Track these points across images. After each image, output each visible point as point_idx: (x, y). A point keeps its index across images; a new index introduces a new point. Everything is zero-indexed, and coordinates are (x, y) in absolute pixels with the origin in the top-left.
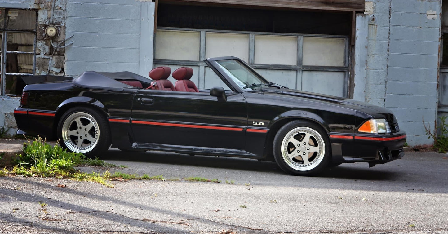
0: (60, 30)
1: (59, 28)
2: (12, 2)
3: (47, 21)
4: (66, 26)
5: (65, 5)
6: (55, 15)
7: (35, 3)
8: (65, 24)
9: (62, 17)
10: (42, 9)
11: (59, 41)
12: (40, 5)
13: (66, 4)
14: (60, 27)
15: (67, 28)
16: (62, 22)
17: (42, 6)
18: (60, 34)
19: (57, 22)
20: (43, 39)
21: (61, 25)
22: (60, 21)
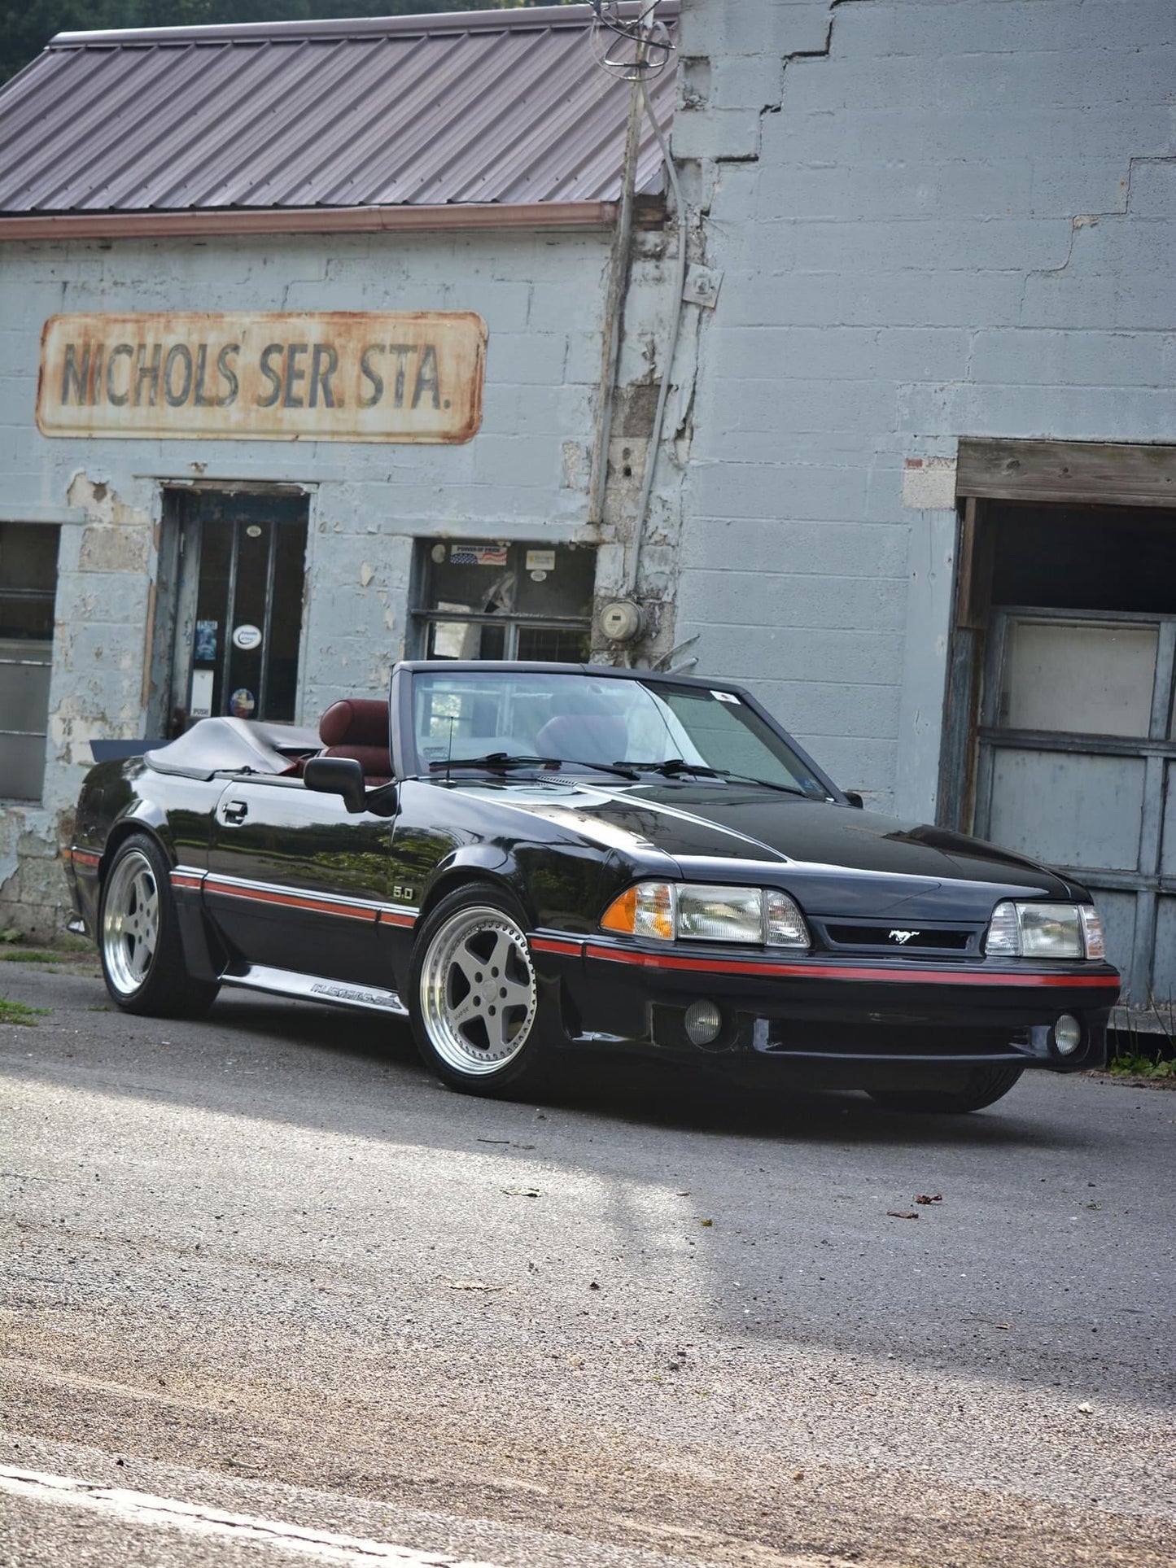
0: (659, 617)
1: (657, 608)
2: (522, 521)
3: (622, 586)
4: (677, 603)
5: (677, 527)
6: (646, 562)
7: (588, 523)
8: (675, 594)
9: (667, 569)
10: (608, 543)
11: (656, 657)
12: (602, 529)
13: (681, 524)
14: (662, 606)
15: (680, 611)
16: (666, 588)
17: (608, 532)
18: (658, 632)
19: (652, 590)
20: (609, 649)
21: (663, 600)
22: (661, 584)
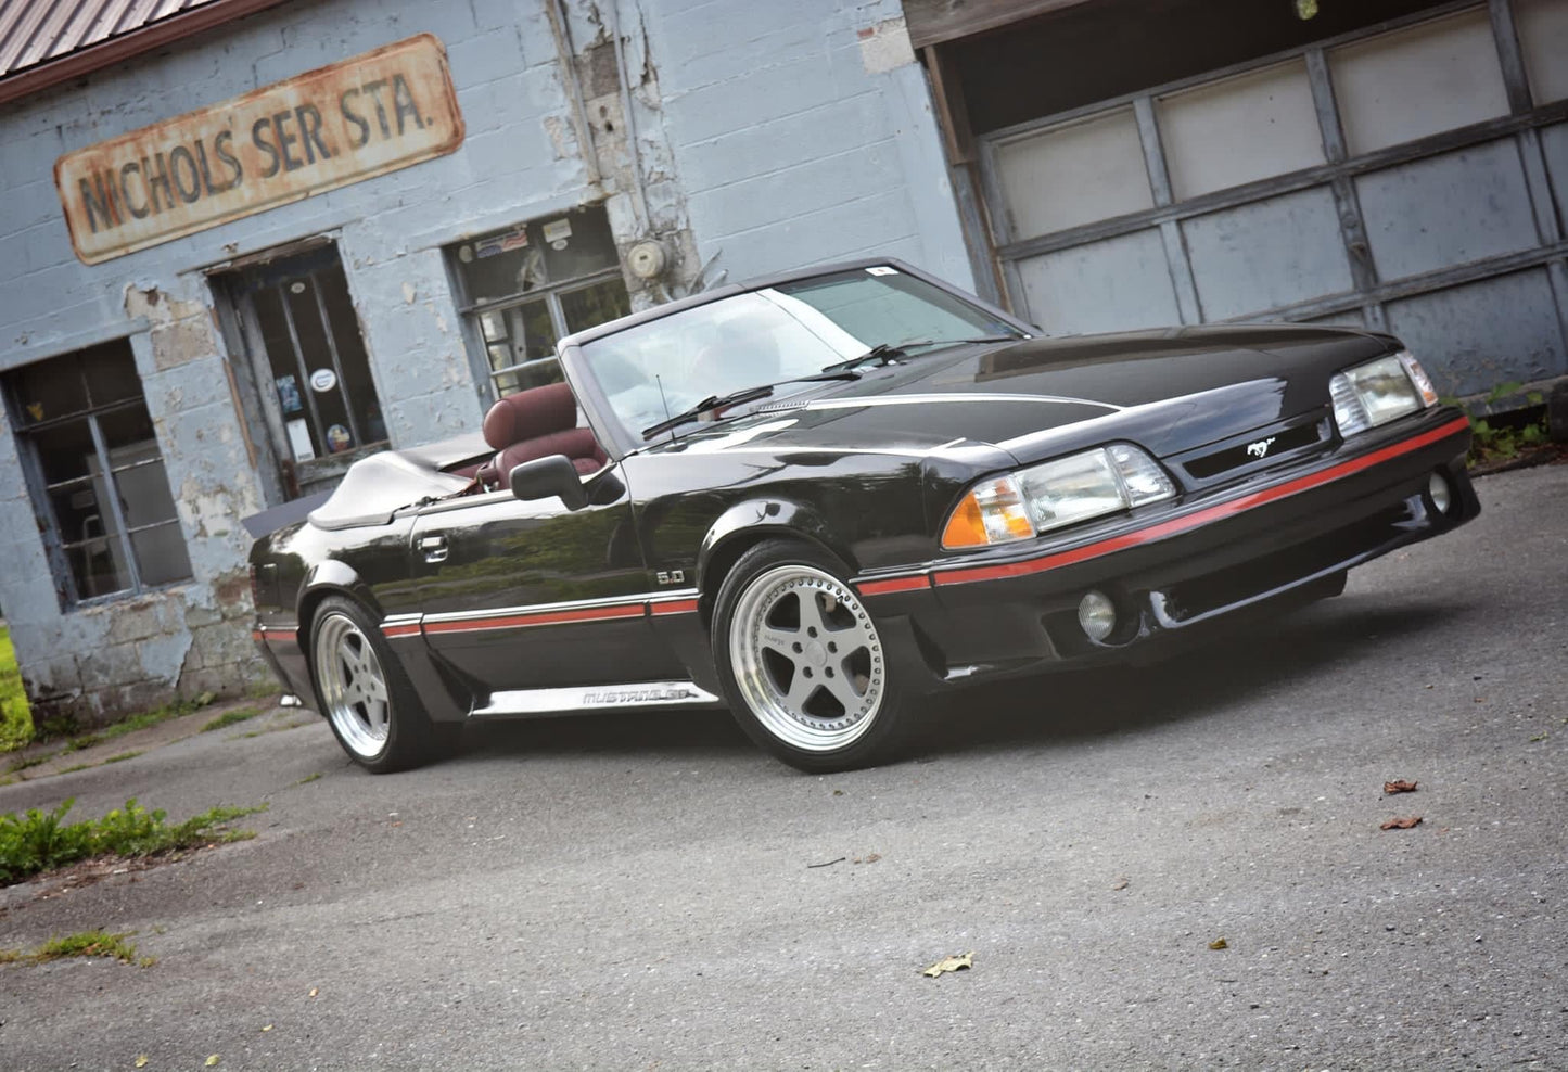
0: (680, 246)
1: (675, 238)
2: (530, 202)
3: (638, 229)
4: (693, 228)
5: (670, 162)
6: (652, 200)
7: (590, 184)
8: (688, 221)
9: (673, 201)
10: (615, 195)
11: (689, 281)
12: (603, 185)
13: (673, 158)
14: (679, 234)
15: (696, 234)
16: (677, 218)
17: (609, 187)
18: (683, 258)
19: (666, 223)
20: (644, 288)
21: (679, 229)
22: (672, 215)
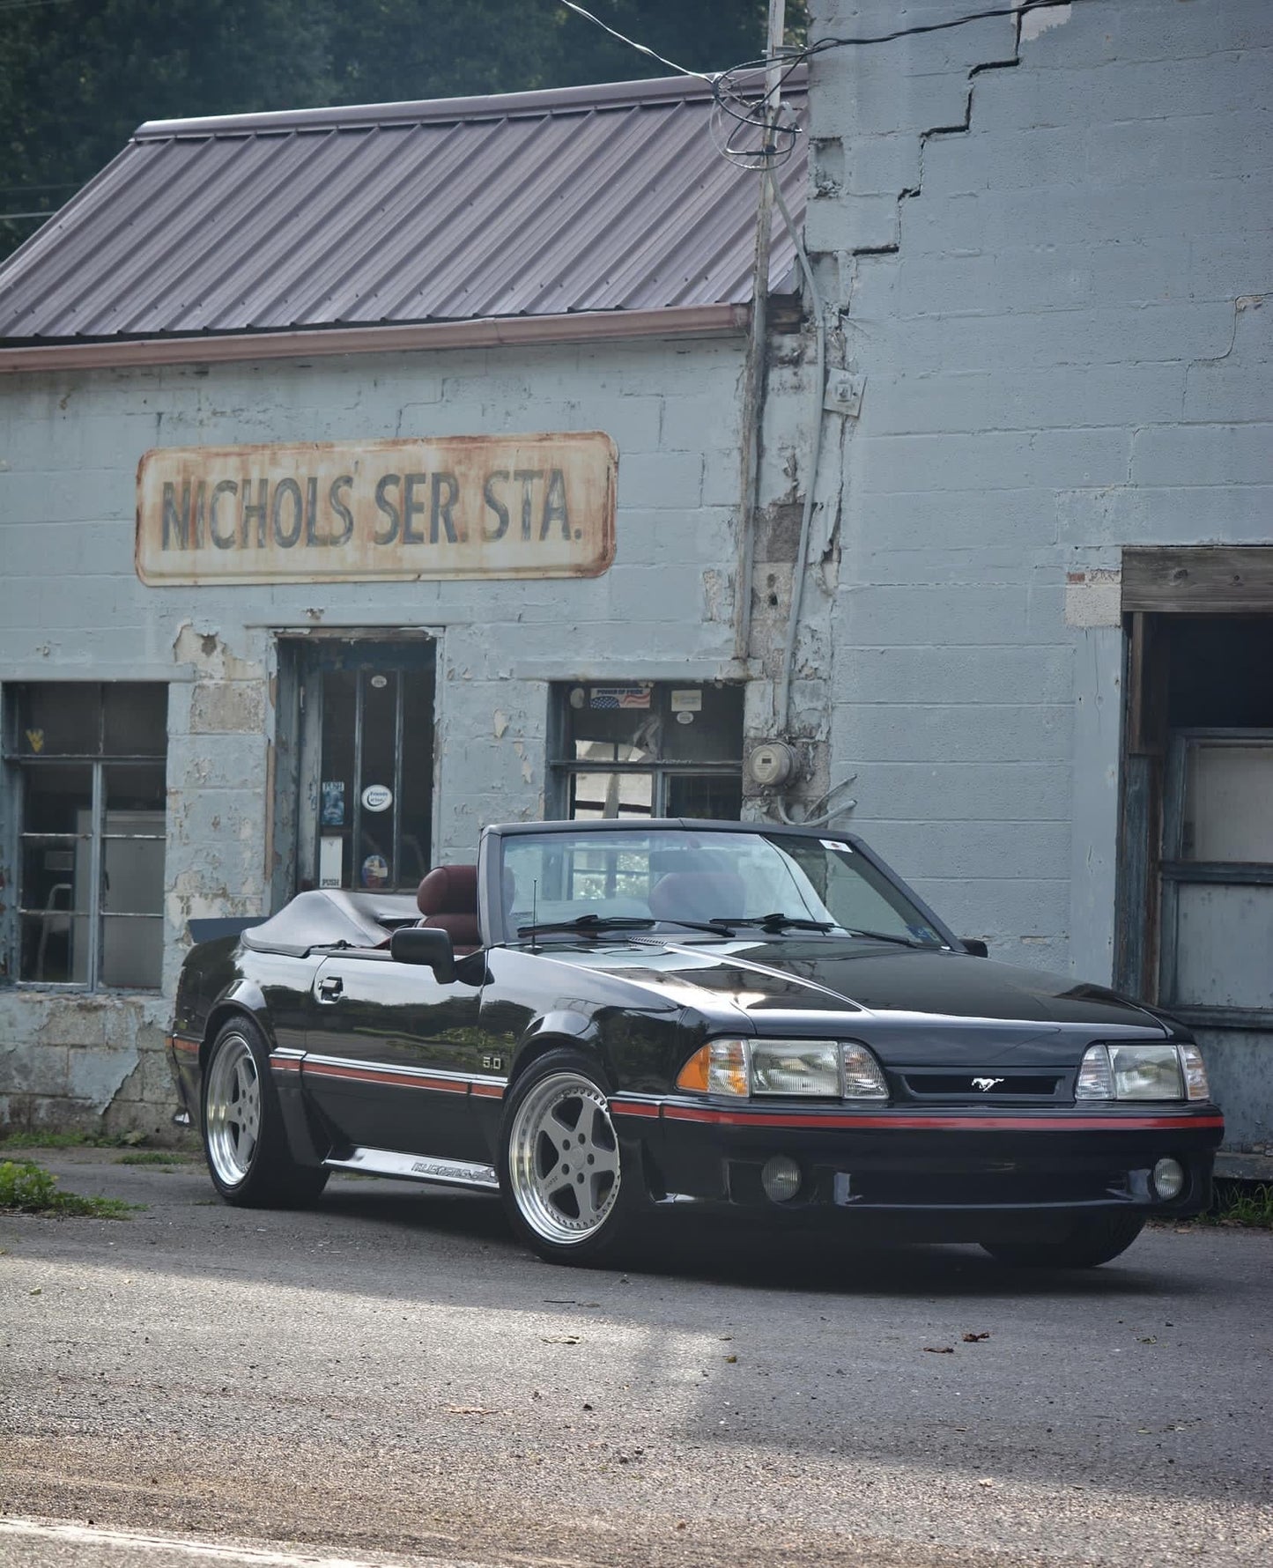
0: (813, 758)
1: (810, 748)
2: (664, 659)
3: (772, 726)
4: (830, 742)
5: (827, 659)
6: (797, 698)
7: (734, 659)
8: (829, 732)
9: (820, 705)
10: (756, 679)
11: (812, 801)
12: (748, 664)
13: (832, 656)
14: (816, 746)
15: (834, 750)
16: (819, 726)
17: (755, 668)
18: (813, 774)
19: (804, 728)
20: (761, 795)
21: (817, 739)
22: (814, 722)
